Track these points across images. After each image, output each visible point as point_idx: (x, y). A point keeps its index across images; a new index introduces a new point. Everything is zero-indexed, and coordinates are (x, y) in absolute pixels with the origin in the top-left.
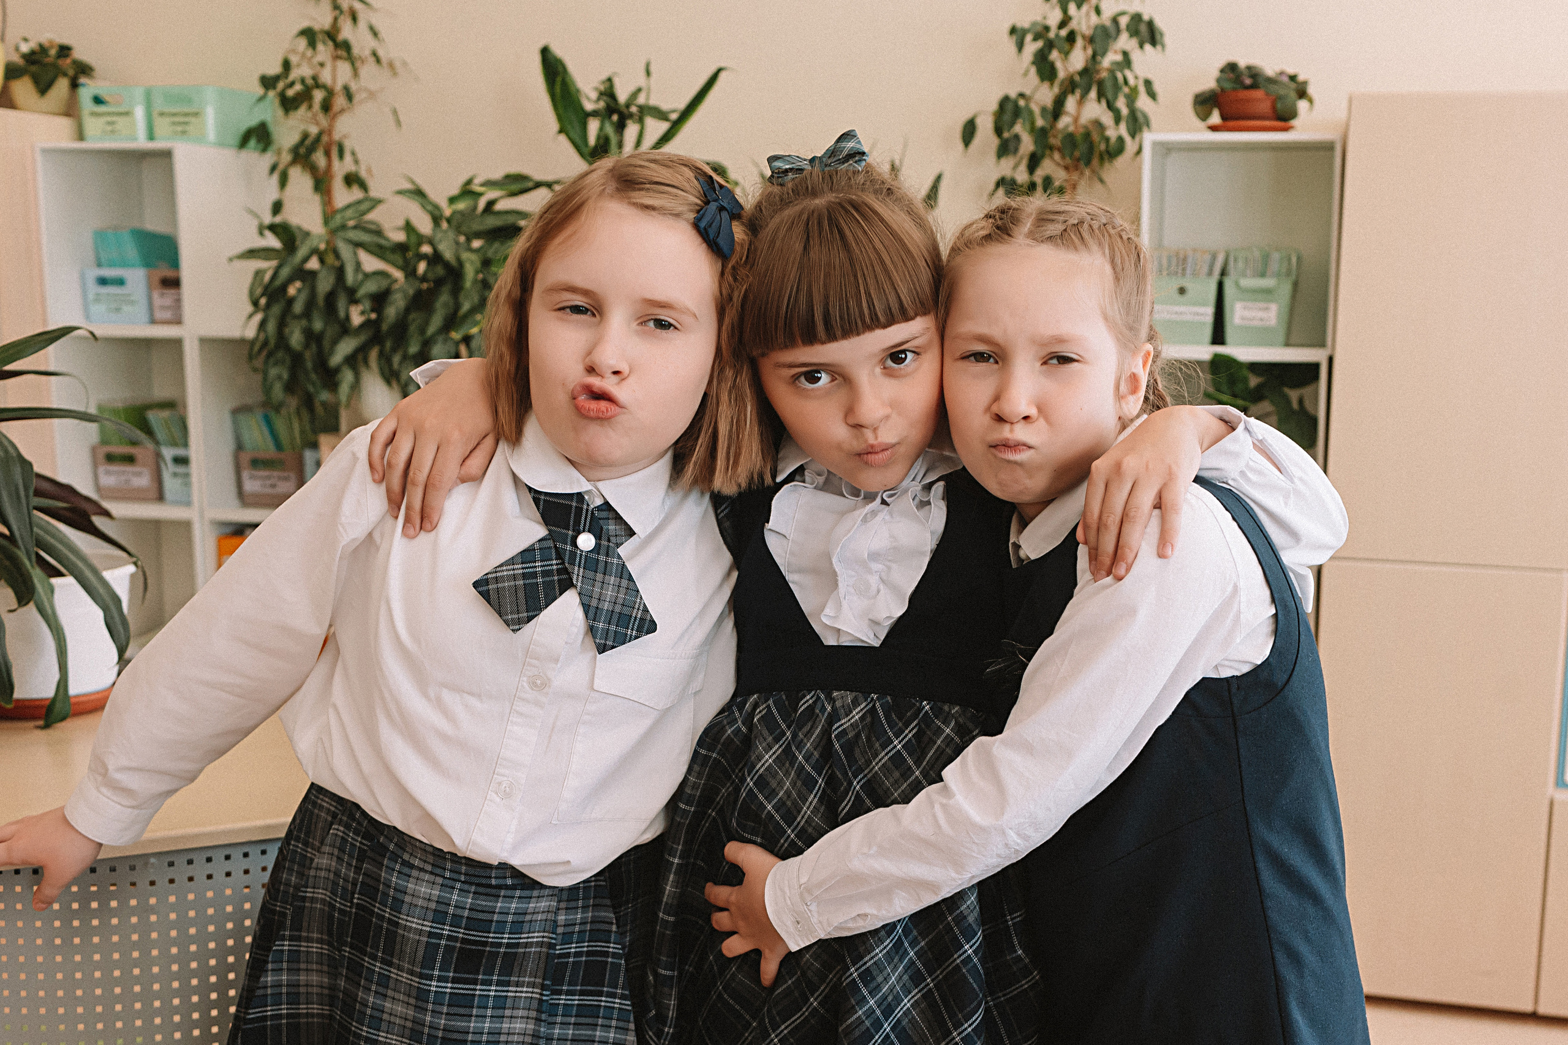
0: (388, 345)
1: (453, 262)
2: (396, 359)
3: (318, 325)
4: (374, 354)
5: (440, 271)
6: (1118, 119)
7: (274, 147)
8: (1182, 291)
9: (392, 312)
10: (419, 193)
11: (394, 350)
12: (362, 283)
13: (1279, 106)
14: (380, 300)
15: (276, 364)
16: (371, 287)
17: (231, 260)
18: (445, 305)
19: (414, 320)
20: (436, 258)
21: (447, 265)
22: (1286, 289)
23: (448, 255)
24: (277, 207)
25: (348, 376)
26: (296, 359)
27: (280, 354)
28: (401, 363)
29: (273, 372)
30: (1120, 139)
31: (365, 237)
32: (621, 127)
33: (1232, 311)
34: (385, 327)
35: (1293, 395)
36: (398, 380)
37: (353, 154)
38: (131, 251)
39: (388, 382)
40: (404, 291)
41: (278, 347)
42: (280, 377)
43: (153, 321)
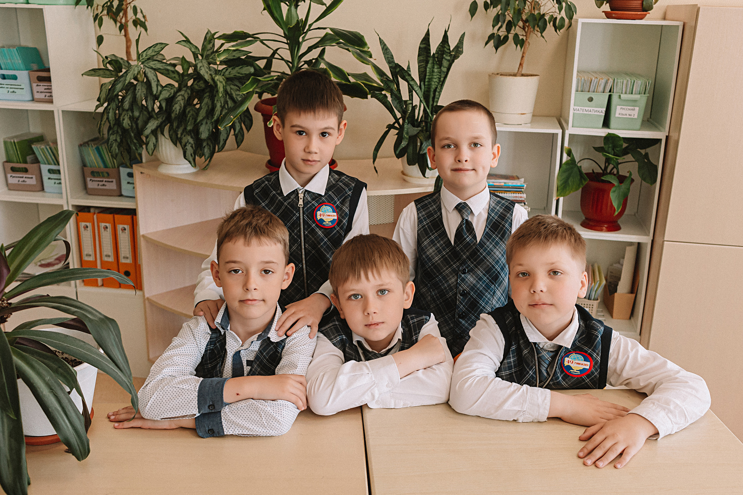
0: (175, 125)
1: (210, 81)
2: (179, 133)
3: (136, 114)
4: (167, 129)
5: (202, 85)
6: (560, 9)
7: (95, 5)
8: (591, 100)
9: (177, 108)
10: (187, 41)
11: (178, 127)
12: (161, 91)
13: (644, 3)
14: (170, 101)
15: (113, 134)
16: (165, 95)
17: (82, 75)
18: (207, 104)
19: (189, 112)
20: (198, 76)
21: (206, 81)
22: (643, 100)
23: (207, 77)
24: (100, 40)
25: (153, 139)
26: (125, 131)
27: (115, 128)
28: (182, 134)
29: (113, 138)
30: (562, 18)
31: (159, 66)
32: (297, 6)
33: (616, 110)
34: (173, 115)
35: (643, 152)
36: (181, 143)
37: (142, 12)
38: (18, 60)
39: (175, 144)
40: (183, 96)
41: (114, 125)
42: (116, 140)
43: (33, 100)
